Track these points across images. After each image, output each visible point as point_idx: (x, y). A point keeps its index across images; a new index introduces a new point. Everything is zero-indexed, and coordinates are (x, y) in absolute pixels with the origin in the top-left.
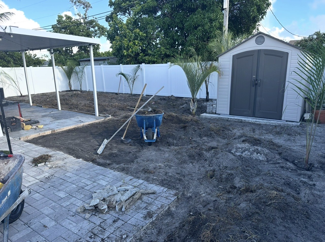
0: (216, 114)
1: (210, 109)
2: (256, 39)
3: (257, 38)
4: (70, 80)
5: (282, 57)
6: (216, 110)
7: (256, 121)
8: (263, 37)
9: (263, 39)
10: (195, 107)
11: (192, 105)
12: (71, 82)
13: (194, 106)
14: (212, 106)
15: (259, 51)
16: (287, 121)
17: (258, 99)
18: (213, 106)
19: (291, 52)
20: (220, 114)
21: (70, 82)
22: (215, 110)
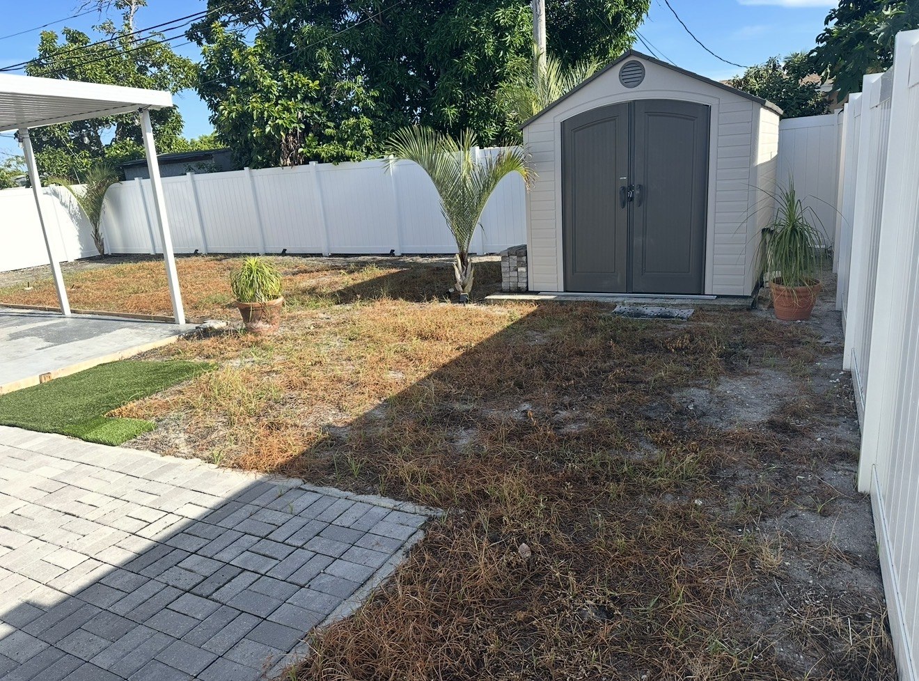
0: (527, 292)
1: (512, 280)
2: (622, 71)
3: (624, 67)
4: (96, 226)
5: (692, 120)
6: (527, 282)
7: (635, 303)
8: (639, 64)
9: (640, 71)
10: (467, 276)
11: (459, 272)
12: (100, 232)
13: (466, 274)
14: (517, 270)
15: (632, 105)
16: (718, 296)
17: (637, 241)
18: (519, 270)
19: (717, 103)
20: (539, 292)
21: (96, 231)
22: (525, 281)
